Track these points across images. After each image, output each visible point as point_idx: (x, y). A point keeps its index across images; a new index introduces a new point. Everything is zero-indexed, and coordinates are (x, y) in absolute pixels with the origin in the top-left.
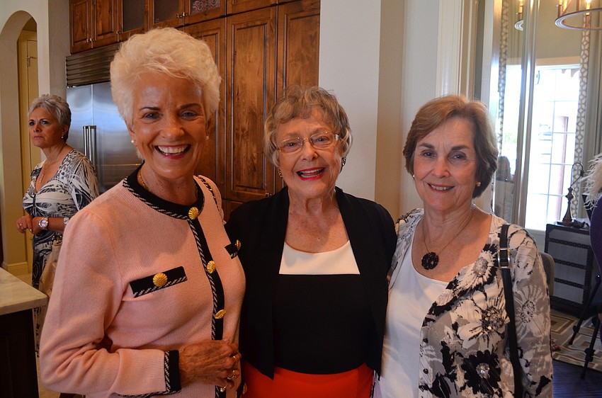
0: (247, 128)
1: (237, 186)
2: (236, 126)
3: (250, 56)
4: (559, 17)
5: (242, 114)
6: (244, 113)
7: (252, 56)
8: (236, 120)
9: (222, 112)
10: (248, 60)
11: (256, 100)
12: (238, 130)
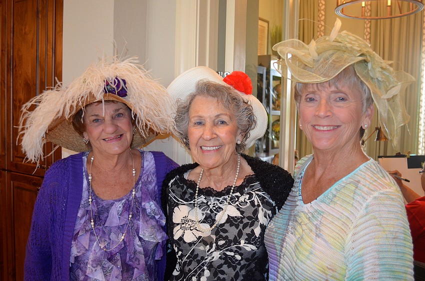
0: (23, 99)
1: (16, 157)
2: (14, 98)
3: (25, 28)
4: (338, 6)
5: (19, 85)
6: (20, 85)
7: (27, 28)
8: (15, 91)
9: (3, 84)
10: (23, 32)
11: (30, 71)
12: (16, 101)
